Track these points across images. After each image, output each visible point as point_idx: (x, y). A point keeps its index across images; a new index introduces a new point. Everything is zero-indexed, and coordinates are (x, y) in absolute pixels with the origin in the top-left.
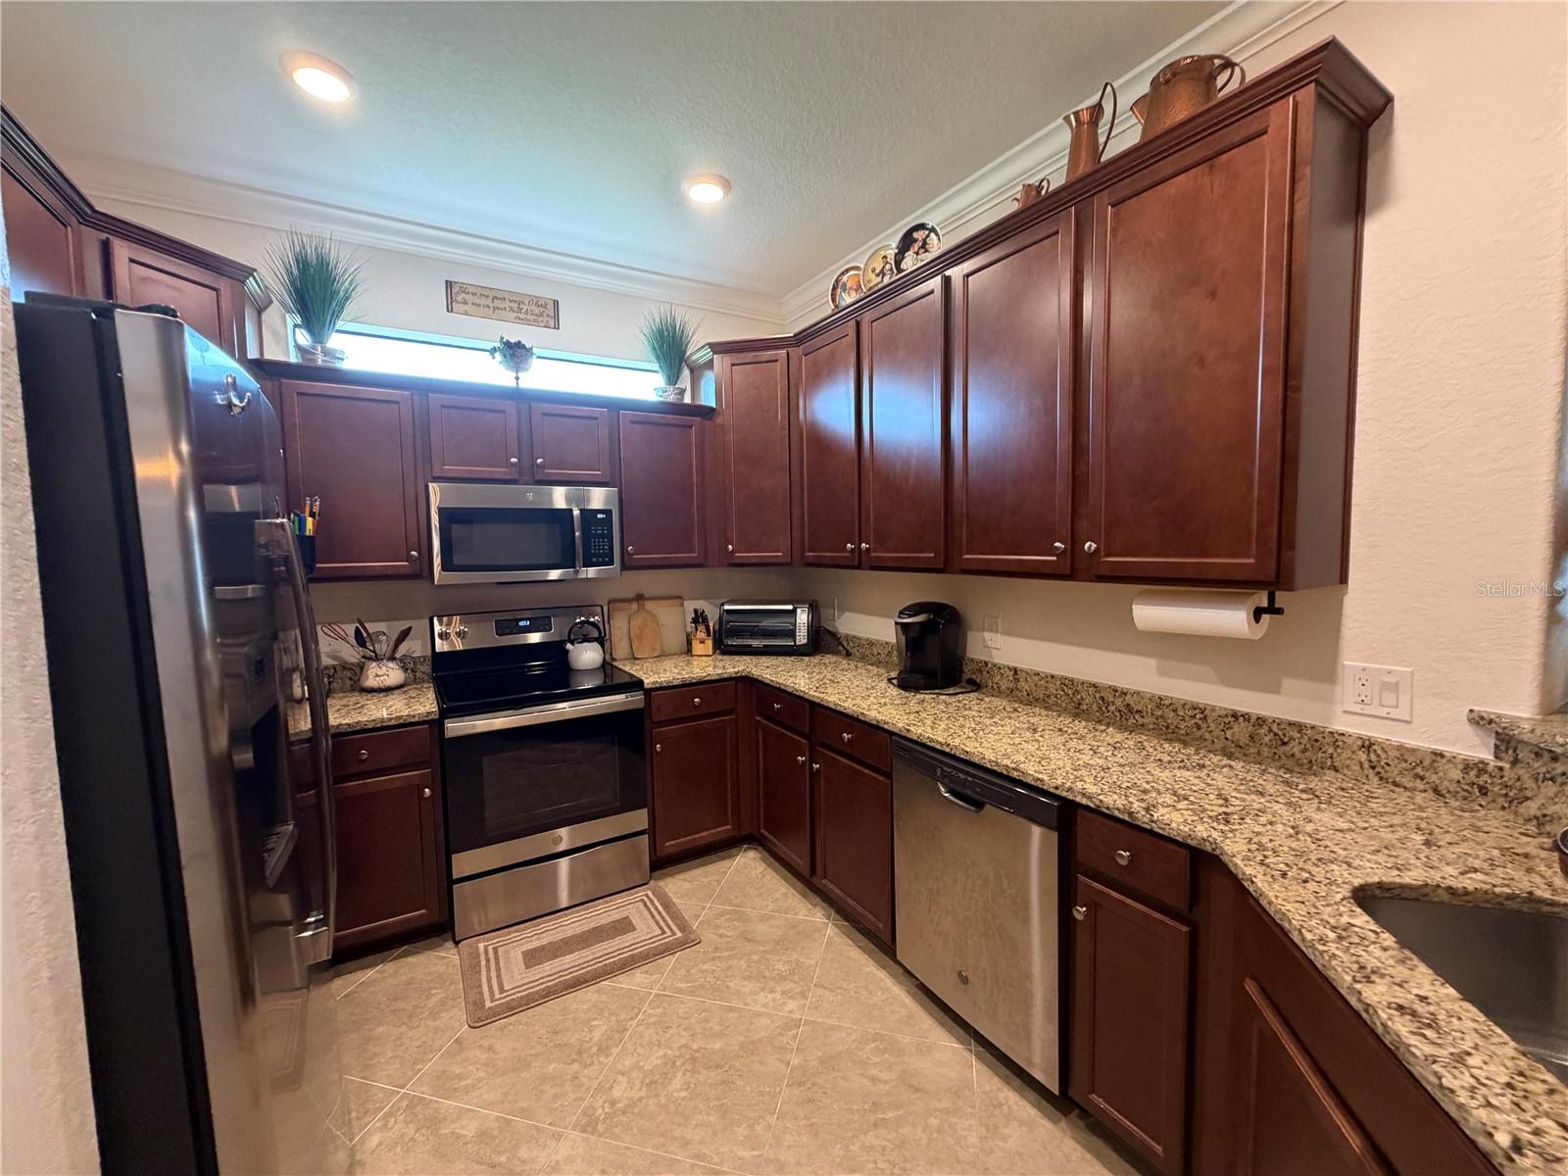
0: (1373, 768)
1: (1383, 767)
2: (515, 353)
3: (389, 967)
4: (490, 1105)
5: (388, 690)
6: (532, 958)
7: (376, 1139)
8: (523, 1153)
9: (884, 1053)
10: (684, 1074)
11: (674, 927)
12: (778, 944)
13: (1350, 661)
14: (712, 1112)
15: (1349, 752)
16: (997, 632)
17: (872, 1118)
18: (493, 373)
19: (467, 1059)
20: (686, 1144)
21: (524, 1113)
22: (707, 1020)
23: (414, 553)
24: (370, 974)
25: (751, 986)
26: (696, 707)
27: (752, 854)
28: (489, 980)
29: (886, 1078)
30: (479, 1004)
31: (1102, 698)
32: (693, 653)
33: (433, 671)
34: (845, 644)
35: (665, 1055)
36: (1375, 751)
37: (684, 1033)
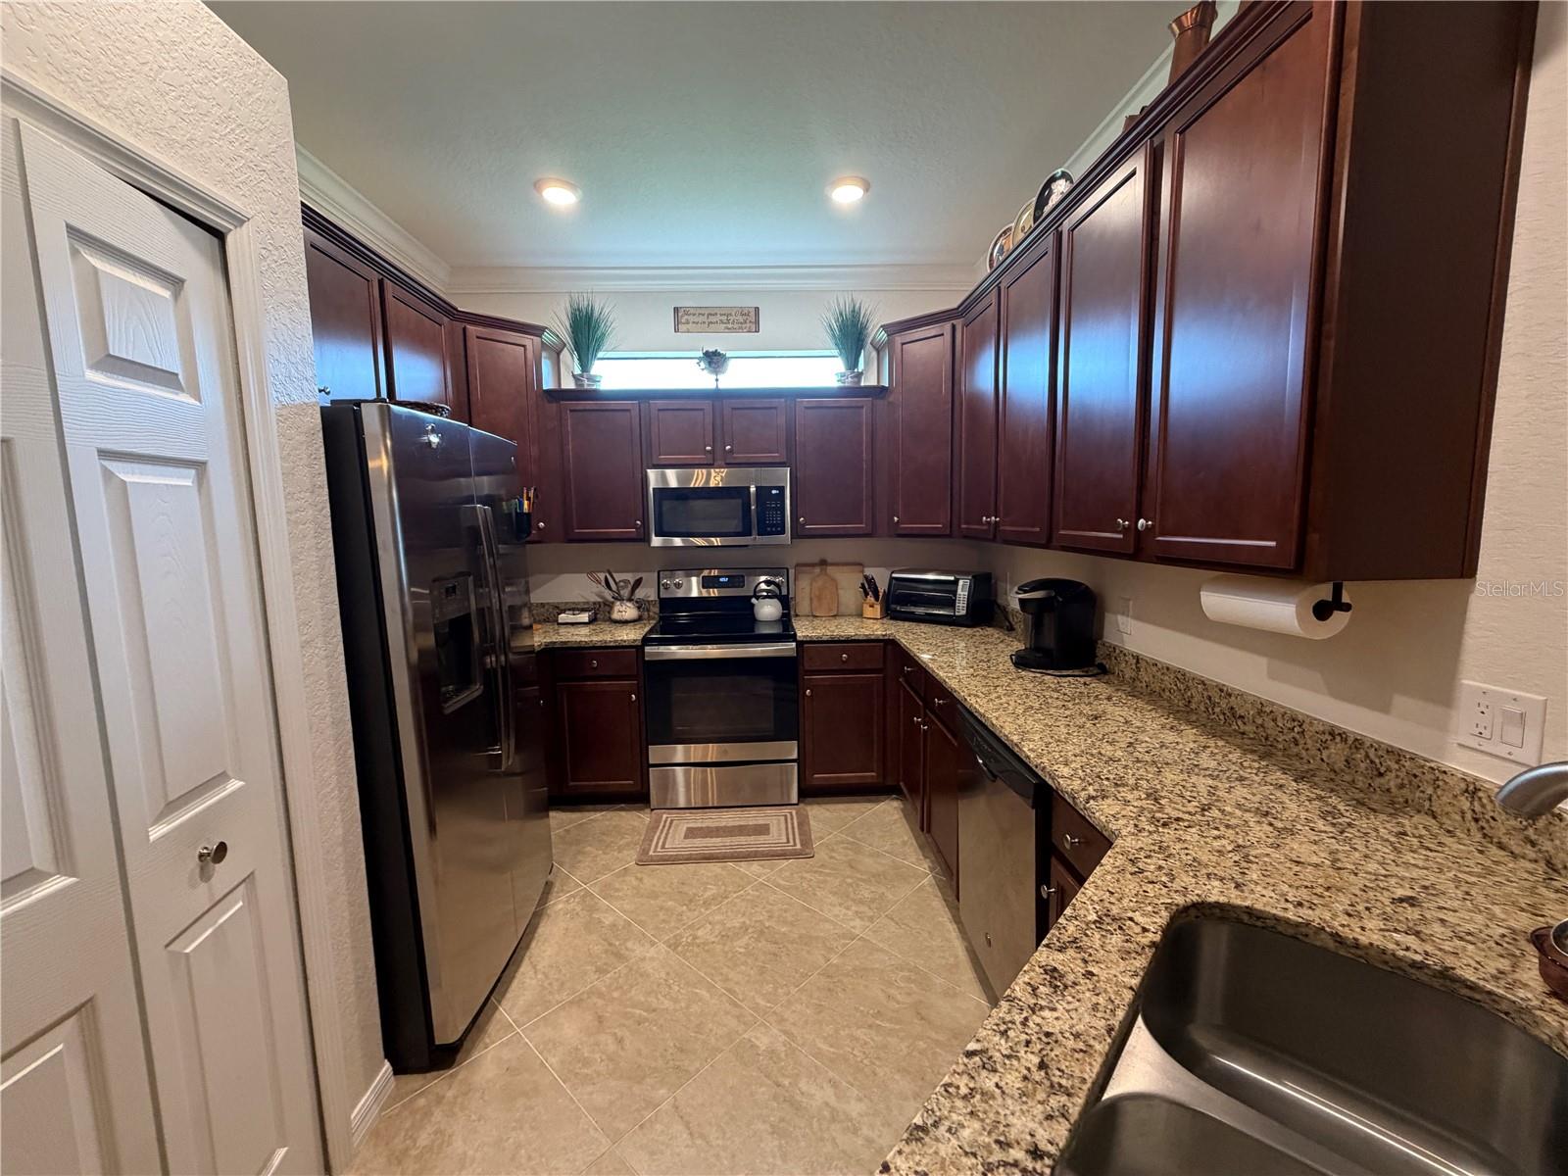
0: (1476, 820)
1: (1488, 821)
2: (714, 360)
3: (609, 814)
4: (624, 912)
5: (626, 622)
6: (691, 833)
7: (560, 906)
8: (629, 945)
9: (912, 982)
10: (750, 938)
11: (798, 841)
12: (874, 876)
13: (1470, 681)
14: (755, 968)
15: (1451, 796)
16: (1128, 616)
17: (870, 1020)
18: (697, 378)
19: (624, 881)
20: (727, 980)
21: (641, 923)
22: (785, 911)
23: (638, 522)
24: (598, 815)
25: (833, 899)
26: (843, 662)
27: (896, 804)
28: (659, 838)
29: (901, 1000)
30: (645, 852)
31: (1210, 698)
32: (865, 616)
33: (660, 612)
34: (1011, 619)
35: (744, 922)
36: (1480, 798)
37: (764, 913)
